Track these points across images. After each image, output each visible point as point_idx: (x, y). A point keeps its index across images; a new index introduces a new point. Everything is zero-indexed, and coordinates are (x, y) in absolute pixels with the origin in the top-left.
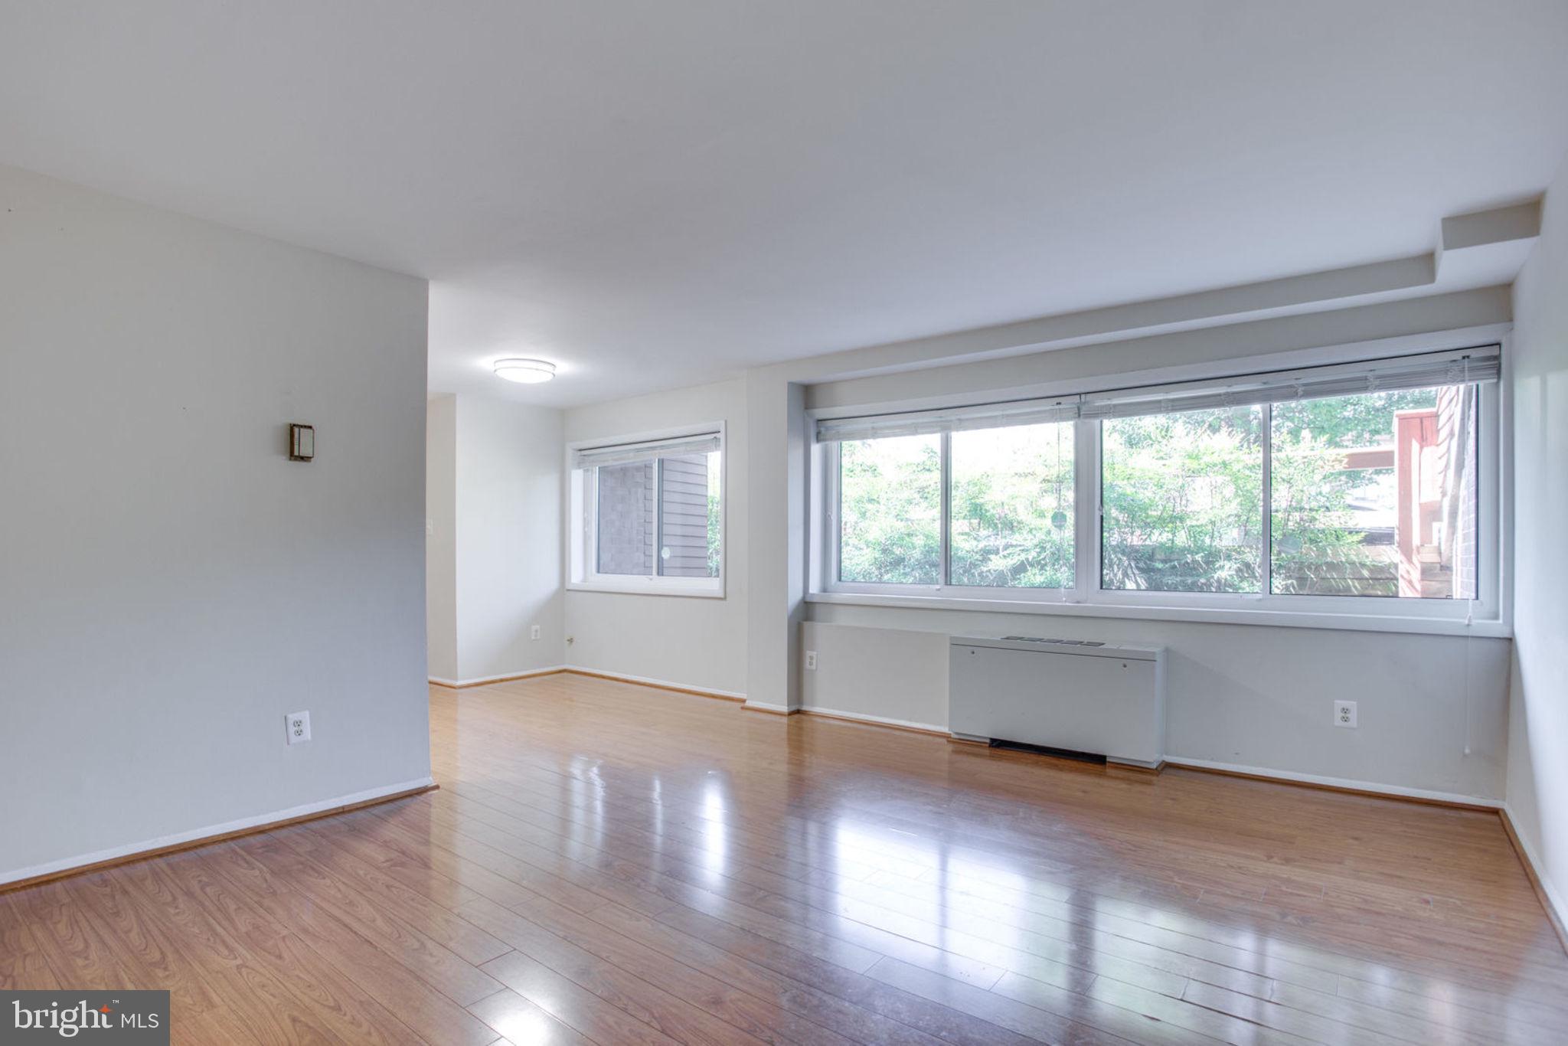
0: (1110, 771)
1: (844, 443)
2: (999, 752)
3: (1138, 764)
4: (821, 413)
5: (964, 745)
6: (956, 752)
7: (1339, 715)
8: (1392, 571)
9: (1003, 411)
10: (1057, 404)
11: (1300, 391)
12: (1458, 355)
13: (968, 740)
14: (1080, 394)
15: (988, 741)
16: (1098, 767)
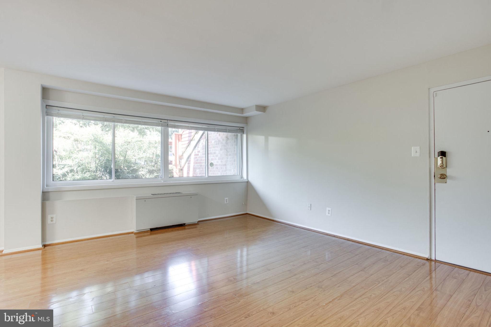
0: (186, 227)
1: (54, 118)
2: (153, 232)
3: (192, 223)
4: (51, 103)
5: (140, 234)
6: (137, 237)
7: (225, 201)
8: (172, 171)
9: (141, 120)
10: (161, 121)
11: (216, 130)
12: (239, 128)
13: (142, 232)
14: (167, 120)
15: (149, 230)
16: (183, 227)
